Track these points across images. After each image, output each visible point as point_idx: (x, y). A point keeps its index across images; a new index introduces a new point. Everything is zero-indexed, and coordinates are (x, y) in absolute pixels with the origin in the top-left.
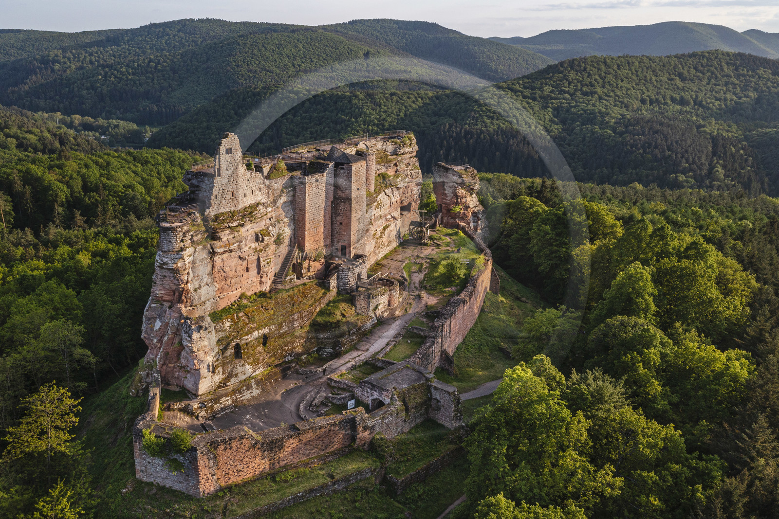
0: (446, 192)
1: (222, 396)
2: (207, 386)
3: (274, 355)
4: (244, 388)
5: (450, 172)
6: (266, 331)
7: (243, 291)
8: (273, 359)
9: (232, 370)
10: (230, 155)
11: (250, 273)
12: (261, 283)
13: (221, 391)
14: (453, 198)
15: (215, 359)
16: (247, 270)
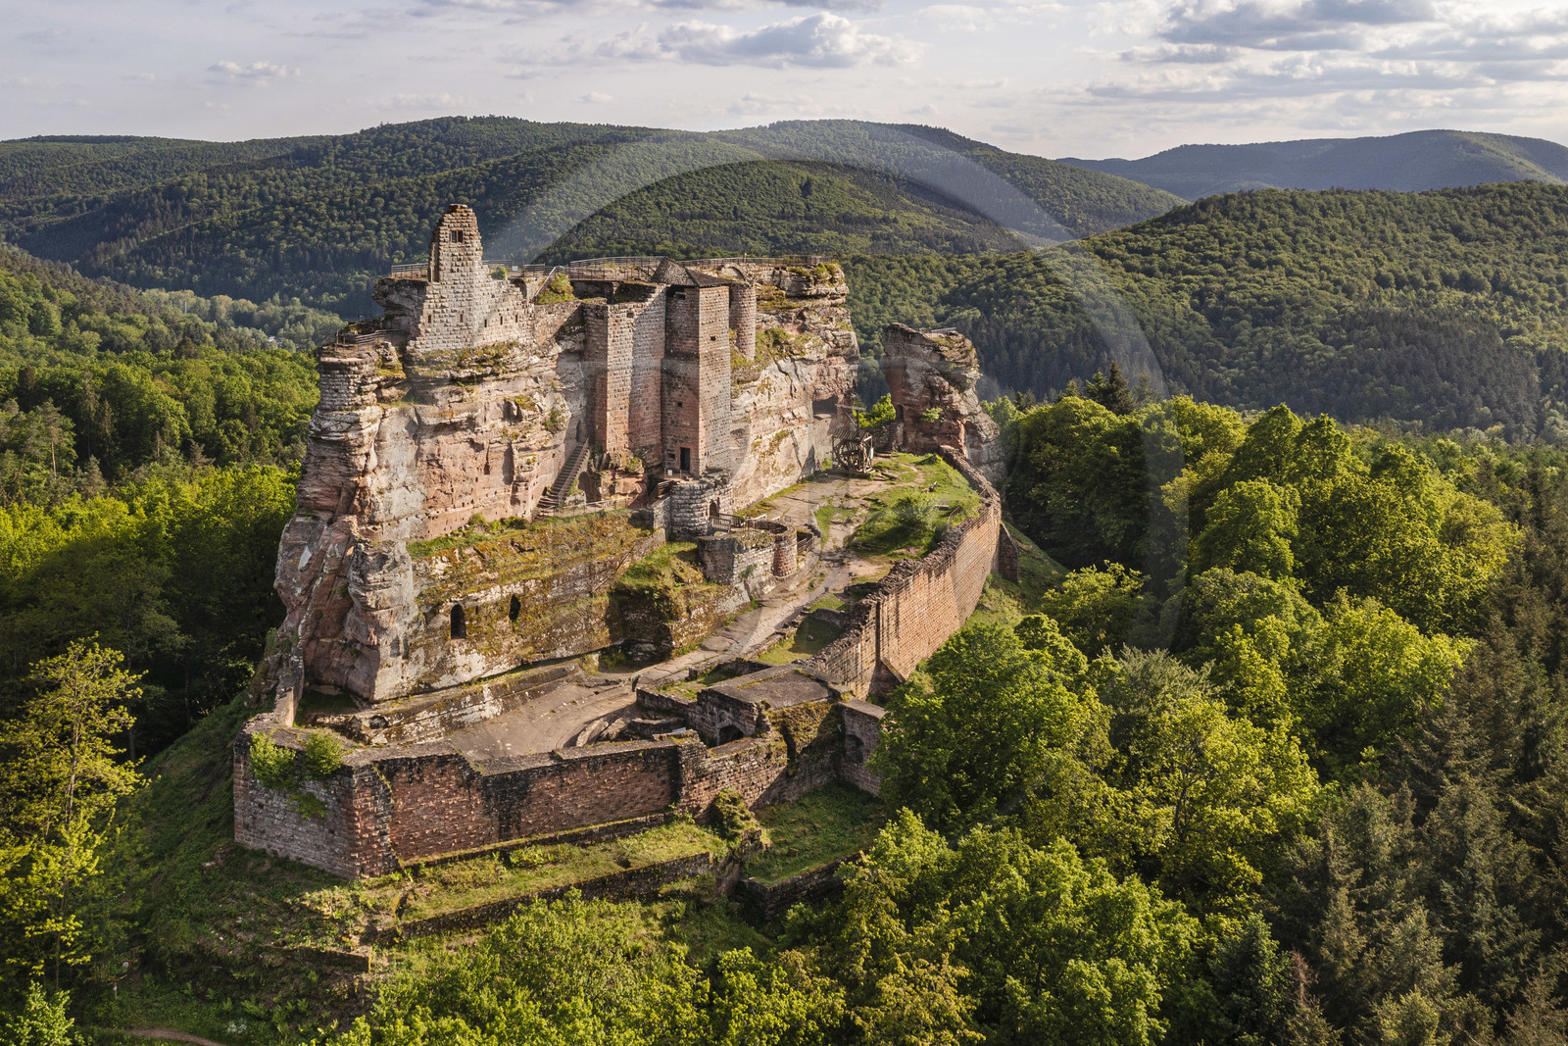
0: (911, 381)
1: (421, 708)
2: (393, 684)
3: (534, 642)
4: (468, 698)
5: (916, 340)
6: (518, 589)
7: (476, 511)
8: (531, 649)
9: (443, 660)
10: (459, 244)
11: (491, 477)
12: (515, 501)
13: (420, 700)
14: (923, 392)
15: (410, 631)
16: (487, 470)
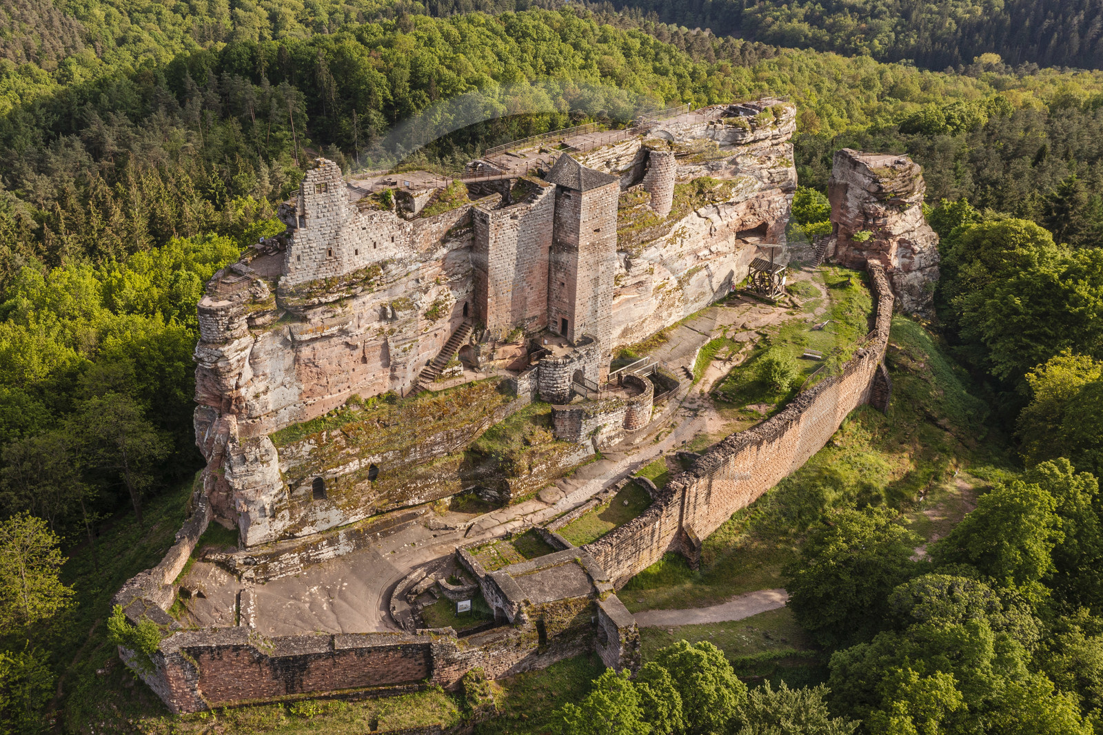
0: (849, 204)
1: (284, 551)
2: (263, 535)
3: (389, 496)
4: (324, 543)
6: (377, 459)
7: (354, 393)
8: (386, 501)
9: (306, 516)
10: (324, 194)
11: (368, 366)
12: (393, 378)
13: (286, 544)
14: (857, 217)
15: (276, 499)
16: (364, 360)
